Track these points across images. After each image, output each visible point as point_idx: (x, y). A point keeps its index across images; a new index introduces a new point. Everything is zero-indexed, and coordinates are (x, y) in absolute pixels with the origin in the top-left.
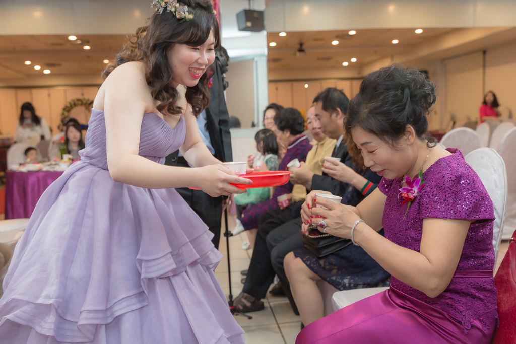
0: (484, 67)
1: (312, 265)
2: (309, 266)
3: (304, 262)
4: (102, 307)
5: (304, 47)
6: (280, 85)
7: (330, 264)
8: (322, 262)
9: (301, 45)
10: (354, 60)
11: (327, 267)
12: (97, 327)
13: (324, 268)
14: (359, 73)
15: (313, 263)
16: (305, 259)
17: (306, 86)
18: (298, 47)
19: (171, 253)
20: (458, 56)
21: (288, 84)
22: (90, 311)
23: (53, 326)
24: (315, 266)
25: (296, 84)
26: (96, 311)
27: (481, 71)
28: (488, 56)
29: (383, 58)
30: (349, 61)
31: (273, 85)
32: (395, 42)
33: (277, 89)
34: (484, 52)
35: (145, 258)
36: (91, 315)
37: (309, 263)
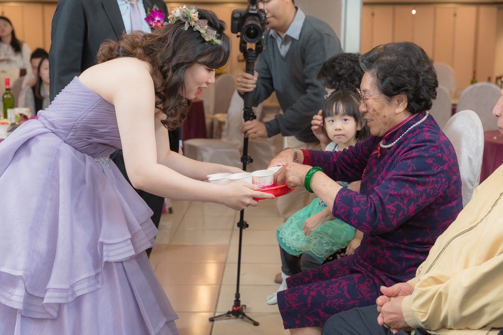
4: (66, 286)
6: (378, 10)
12: (60, 305)
17: (414, 12)
19: (130, 239)
21: (389, 9)
22: (56, 290)
23: (22, 300)
25: (399, 9)
26: (61, 290)
31: (369, 9)
33: (373, 15)
35: (106, 241)
36: (57, 294)
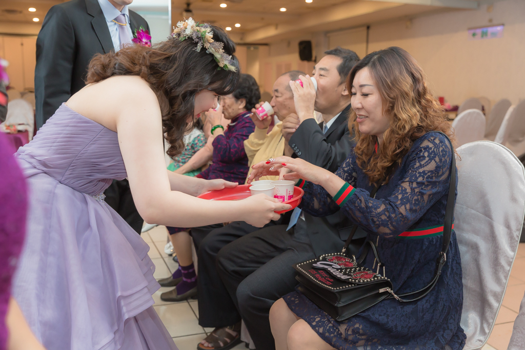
0: (367, 42)
1: (327, 334)
2: (322, 336)
3: (313, 327)
5: (191, 7)
7: (355, 332)
8: (342, 328)
9: (188, 5)
10: (238, 25)
11: (350, 338)
13: (346, 340)
14: (241, 39)
15: (329, 331)
16: (314, 324)
18: (185, 6)
20: (341, 29)
24: (332, 335)
27: (364, 45)
28: (371, 31)
29: (267, 25)
30: (232, 26)
32: (283, 10)
34: (368, 28)
37: (321, 330)
